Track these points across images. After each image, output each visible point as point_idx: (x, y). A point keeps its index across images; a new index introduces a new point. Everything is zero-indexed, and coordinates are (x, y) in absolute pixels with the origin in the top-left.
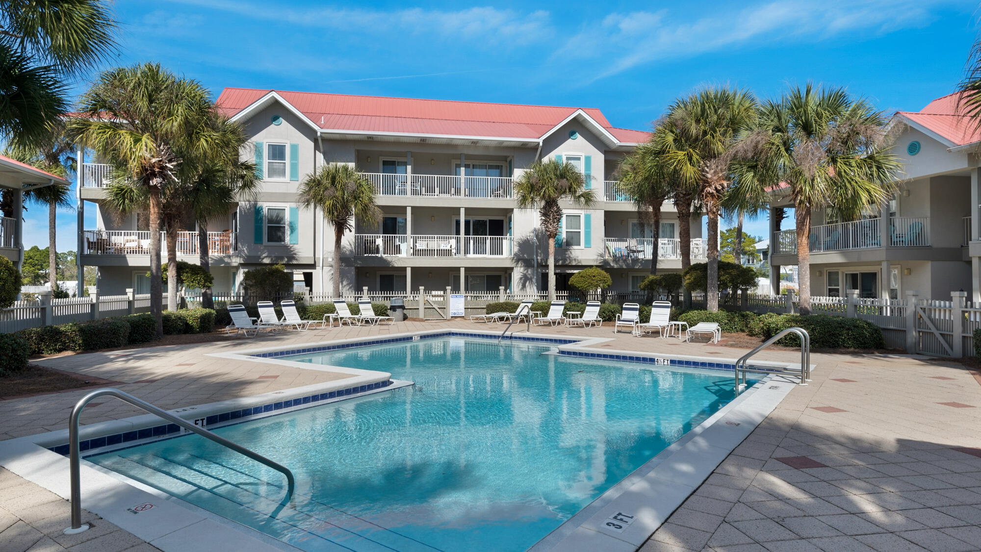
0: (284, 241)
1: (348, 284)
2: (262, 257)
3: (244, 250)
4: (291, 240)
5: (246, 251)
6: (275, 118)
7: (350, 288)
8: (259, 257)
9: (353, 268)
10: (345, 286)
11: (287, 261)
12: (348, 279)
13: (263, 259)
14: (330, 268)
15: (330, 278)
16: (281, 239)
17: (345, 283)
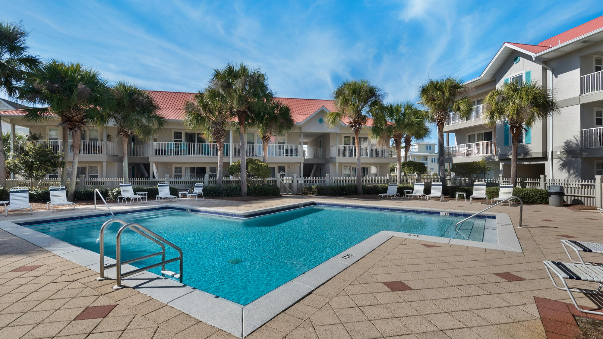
0: (522, 142)
1: (574, 173)
2: (508, 154)
3: (499, 151)
4: (526, 141)
5: (500, 151)
6: (516, 59)
7: (577, 176)
8: (507, 155)
9: (579, 159)
10: (572, 174)
11: (524, 157)
12: (574, 168)
13: (509, 155)
14: (559, 160)
15: (558, 167)
16: (521, 141)
17: (571, 172)
